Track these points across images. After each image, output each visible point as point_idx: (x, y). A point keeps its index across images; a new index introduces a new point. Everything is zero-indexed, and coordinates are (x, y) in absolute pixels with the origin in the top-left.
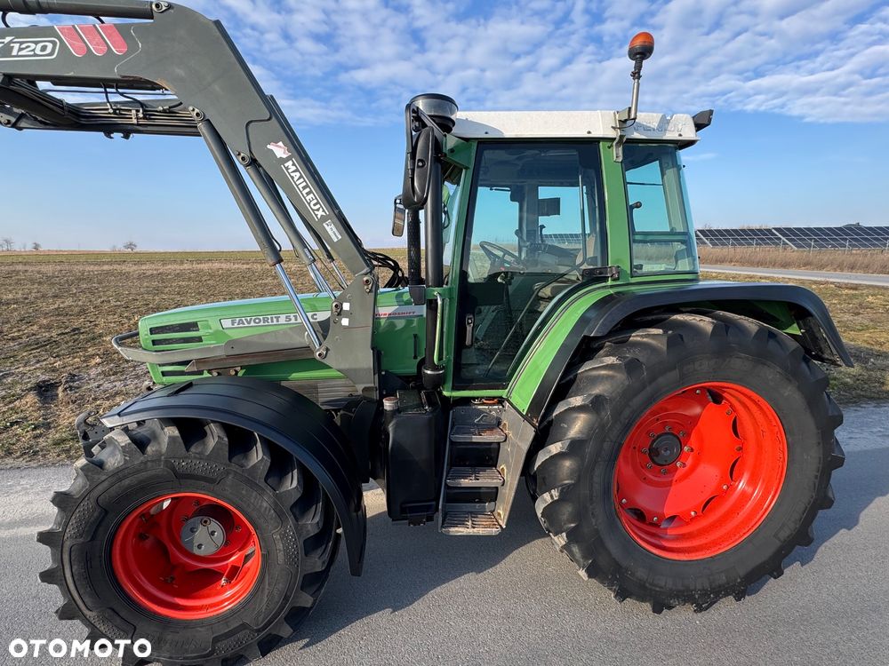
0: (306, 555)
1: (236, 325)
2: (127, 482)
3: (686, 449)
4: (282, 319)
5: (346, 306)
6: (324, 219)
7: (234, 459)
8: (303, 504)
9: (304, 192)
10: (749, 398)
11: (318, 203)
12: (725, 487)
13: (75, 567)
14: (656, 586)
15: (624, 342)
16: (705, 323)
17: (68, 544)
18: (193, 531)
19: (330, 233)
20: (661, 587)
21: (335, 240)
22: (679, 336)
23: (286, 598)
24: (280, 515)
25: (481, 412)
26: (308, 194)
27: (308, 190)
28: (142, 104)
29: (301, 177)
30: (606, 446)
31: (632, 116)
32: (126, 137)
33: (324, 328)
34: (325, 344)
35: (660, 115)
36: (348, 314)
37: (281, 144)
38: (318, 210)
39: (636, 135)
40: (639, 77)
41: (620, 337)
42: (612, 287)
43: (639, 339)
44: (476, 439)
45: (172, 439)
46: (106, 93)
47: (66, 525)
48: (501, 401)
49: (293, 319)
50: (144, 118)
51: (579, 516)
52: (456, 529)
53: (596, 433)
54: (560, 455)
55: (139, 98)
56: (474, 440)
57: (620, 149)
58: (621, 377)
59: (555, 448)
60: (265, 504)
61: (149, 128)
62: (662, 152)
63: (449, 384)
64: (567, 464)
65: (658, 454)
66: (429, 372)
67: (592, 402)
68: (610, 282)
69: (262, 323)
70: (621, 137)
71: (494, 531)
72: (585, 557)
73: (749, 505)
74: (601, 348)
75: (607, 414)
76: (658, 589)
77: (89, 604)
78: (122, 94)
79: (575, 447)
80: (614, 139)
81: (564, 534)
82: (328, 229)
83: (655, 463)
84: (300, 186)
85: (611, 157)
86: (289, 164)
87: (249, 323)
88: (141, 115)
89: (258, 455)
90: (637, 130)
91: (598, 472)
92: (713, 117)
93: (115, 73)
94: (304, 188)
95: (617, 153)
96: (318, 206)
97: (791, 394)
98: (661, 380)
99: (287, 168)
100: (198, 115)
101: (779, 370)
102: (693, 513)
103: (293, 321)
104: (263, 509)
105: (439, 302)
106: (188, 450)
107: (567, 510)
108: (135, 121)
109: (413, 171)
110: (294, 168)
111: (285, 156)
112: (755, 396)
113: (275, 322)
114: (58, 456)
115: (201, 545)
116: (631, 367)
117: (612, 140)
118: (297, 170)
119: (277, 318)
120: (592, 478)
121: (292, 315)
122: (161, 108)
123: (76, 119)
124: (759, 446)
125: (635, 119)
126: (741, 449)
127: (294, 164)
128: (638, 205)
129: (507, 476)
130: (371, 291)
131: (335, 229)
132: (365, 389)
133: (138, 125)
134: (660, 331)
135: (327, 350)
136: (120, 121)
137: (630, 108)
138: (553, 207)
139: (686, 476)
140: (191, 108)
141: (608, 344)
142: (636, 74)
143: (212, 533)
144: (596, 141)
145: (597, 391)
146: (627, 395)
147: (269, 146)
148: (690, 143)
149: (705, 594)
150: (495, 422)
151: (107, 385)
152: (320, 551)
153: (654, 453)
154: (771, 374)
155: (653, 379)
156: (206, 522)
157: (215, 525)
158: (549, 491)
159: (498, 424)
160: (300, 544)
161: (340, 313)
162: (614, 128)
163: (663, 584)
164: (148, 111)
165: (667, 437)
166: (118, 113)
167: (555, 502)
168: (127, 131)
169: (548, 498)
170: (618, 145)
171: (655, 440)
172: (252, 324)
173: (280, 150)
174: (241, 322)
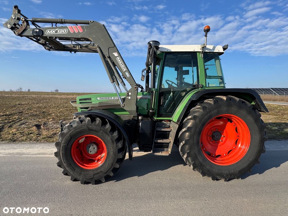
0: (118, 153)
1: (101, 99)
2: (77, 130)
3: (222, 136)
4: (113, 98)
5: (130, 94)
6: (125, 71)
7: (102, 126)
9: (121, 65)
10: (238, 119)
11: (124, 67)
12: (234, 147)
13: (63, 152)
14: (212, 171)
15: (203, 102)
16: (224, 98)
17: (62, 145)
18: (89, 147)
19: (127, 75)
20: (214, 172)
21: (128, 77)
22: (217, 101)
23: (112, 165)
24: (113, 141)
25: (164, 124)
26: (122, 65)
27: (122, 64)
28: (80, 45)
29: (121, 61)
30: (197, 129)
31: (205, 46)
32: (75, 53)
33: (124, 100)
34: (124, 103)
35: (213, 46)
36: (131, 96)
37: (116, 53)
38: (124, 69)
39: (207, 51)
40: (207, 36)
42: (200, 90)
43: (206, 101)
44: (163, 130)
45: (89, 120)
46: (72, 42)
47: (62, 140)
48: (170, 121)
49: (115, 98)
50: (80, 48)
51: (190, 149)
52: (157, 153)
53: (195, 125)
54: (185, 132)
55: (79, 43)
56: (162, 130)
57: (203, 54)
58: (201, 110)
59: (184, 130)
61: (81, 50)
62: (215, 56)
63: (156, 116)
64: (187, 134)
66: (151, 111)
67: (193, 117)
69: (107, 99)
70: (203, 51)
71: (167, 155)
72: (192, 161)
73: (241, 151)
75: (197, 120)
77: (65, 162)
78: (75, 42)
79: (189, 129)
80: (201, 52)
81: (186, 154)
82: (126, 74)
83: (213, 140)
85: (200, 57)
86: (118, 57)
87: (104, 99)
88: (79, 47)
89: (108, 126)
90: (207, 50)
93: (80, 37)
94: (121, 64)
95: (201, 55)
97: (250, 118)
98: (212, 112)
99: (117, 59)
100: (97, 46)
101: (245, 111)
102: (225, 154)
103: (115, 99)
104: (108, 140)
105: (154, 92)
106: (92, 123)
107: (187, 147)
108: (78, 49)
109: (149, 57)
110: (119, 59)
111: (117, 56)
112: (240, 119)
113: (111, 99)
114: (44, 141)
115: (91, 151)
116: (204, 108)
117: (200, 52)
118: (120, 59)
119: (111, 98)
120: (194, 138)
121: (115, 97)
122: (84, 46)
123: (64, 48)
124: (243, 135)
125: (206, 47)
126: (238, 136)
127: (119, 58)
128: (208, 69)
129: (171, 140)
130: (136, 90)
131: (128, 74)
132: (133, 116)
134: (212, 99)
135: (124, 105)
136: (74, 49)
137: (204, 44)
138: (187, 72)
139: (223, 144)
140: (96, 44)
141: (198, 103)
142: (206, 36)
143: (94, 148)
144: (196, 52)
145: (195, 114)
146: (203, 116)
147: (113, 53)
148: (222, 53)
149: (227, 175)
150: (168, 127)
151: (55, 126)
152: (121, 153)
153: (213, 137)
154: (244, 112)
155: (210, 112)
156: (93, 145)
157: (95, 146)
158: (182, 142)
159: (169, 127)
160: (117, 150)
161: (128, 95)
162: (201, 49)
163: (214, 171)
164: (81, 46)
165: (216, 132)
166: (74, 47)
167: (184, 145)
168: (75, 51)
169: (182, 144)
170: (202, 53)
171: (213, 133)
172: (105, 99)
173: (116, 54)
174: (102, 98)
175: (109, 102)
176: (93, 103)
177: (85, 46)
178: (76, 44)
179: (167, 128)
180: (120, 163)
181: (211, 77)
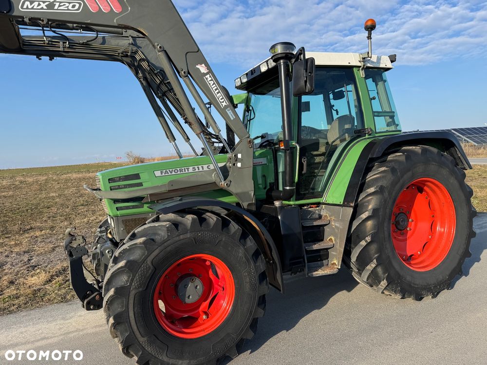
0: (260, 284)
1: (163, 174)
3: (410, 220)
4: (191, 170)
5: (239, 156)
6: (226, 107)
7: (224, 230)
8: (256, 255)
9: (216, 92)
11: (223, 98)
12: (430, 237)
14: (415, 285)
15: (385, 161)
16: (417, 149)
17: (133, 293)
18: (186, 286)
20: (418, 285)
21: (232, 119)
22: (409, 155)
23: (251, 313)
25: (310, 212)
26: (218, 93)
27: (217, 91)
28: (67, 39)
29: (214, 84)
30: (387, 211)
31: (370, 56)
32: (51, 59)
33: (225, 171)
34: (229, 178)
35: (377, 56)
36: (241, 160)
37: (203, 65)
38: (223, 102)
39: (369, 65)
40: (371, 38)
41: (382, 160)
42: (368, 138)
43: (392, 158)
44: (316, 223)
45: (193, 220)
46: (43, 30)
47: (132, 280)
48: (320, 204)
49: (197, 169)
50: (69, 48)
53: (383, 204)
54: (368, 218)
56: (314, 224)
57: (363, 71)
58: (390, 175)
59: (364, 216)
60: (240, 255)
61: (70, 54)
62: (375, 73)
63: (294, 197)
65: (399, 224)
66: (288, 188)
67: (380, 189)
68: (367, 136)
69: (179, 173)
70: (364, 65)
71: (335, 271)
72: (384, 273)
73: (444, 241)
74: (374, 166)
75: (386, 194)
76: (416, 286)
77: (143, 333)
78: (54, 32)
79: (375, 213)
80: (360, 66)
81: (375, 261)
82: (228, 112)
83: (398, 229)
84: (214, 89)
85: (360, 74)
86: (208, 76)
87: (171, 173)
88: (67, 46)
91: (386, 225)
92: (397, 58)
93: (114, 23)
94: (216, 90)
95: (362, 74)
96: (223, 100)
97: (453, 181)
98: (405, 177)
99: (207, 79)
100: (160, 47)
101: (447, 169)
102: (419, 253)
103: (197, 170)
104: (239, 259)
107: (373, 248)
108: (61, 49)
109: (307, 77)
110: (210, 79)
111: (205, 72)
112: (440, 185)
113: (187, 172)
115: (189, 296)
116: (393, 170)
117: (359, 67)
118: (212, 80)
119: (188, 169)
120: (383, 228)
121: (196, 167)
122: (81, 42)
124: (442, 212)
126: (433, 216)
127: (210, 77)
128: (374, 98)
129: (335, 240)
130: (252, 147)
131: (232, 113)
132: (249, 205)
133: (64, 52)
134: (401, 154)
135: (230, 182)
136: (51, 49)
137: (368, 52)
139: (412, 235)
141: (376, 164)
142: (369, 37)
143: (196, 287)
144: (352, 67)
145: (380, 184)
147: (197, 66)
148: (388, 69)
149: (435, 286)
150: (318, 217)
153: (397, 224)
154: (445, 172)
155: (402, 176)
156: (194, 280)
157: (198, 282)
158: (364, 239)
159: (320, 217)
160: (257, 278)
161: (237, 159)
162: (360, 61)
163: (418, 283)
164: (73, 44)
165: (402, 214)
166: (51, 44)
167: (369, 244)
168: (52, 55)
169: (363, 243)
170: (362, 69)
171: (397, 216)
172: (173, 173)
173: (203, 69)
174: (166, 172)
175: (192, 179)
176: (145, 185)
177: (83, 44)
178: (54, 37)
179: (316, 219)
180: (264, 305)
181: (380, 114)
